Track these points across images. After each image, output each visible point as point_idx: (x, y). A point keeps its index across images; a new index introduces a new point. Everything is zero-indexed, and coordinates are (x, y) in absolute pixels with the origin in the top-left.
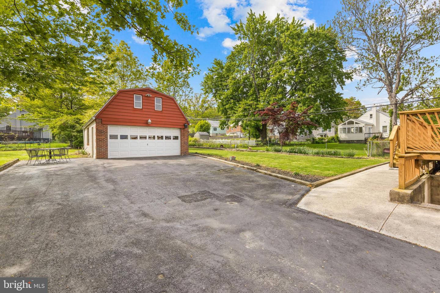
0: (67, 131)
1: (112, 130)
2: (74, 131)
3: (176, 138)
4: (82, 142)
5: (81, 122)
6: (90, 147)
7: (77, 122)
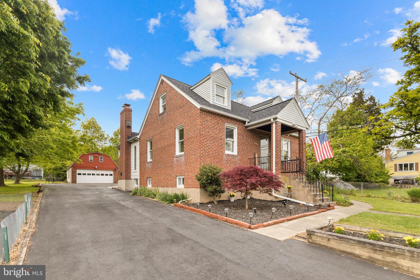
0: (58, 171)
1: (78, 171)
2: (62, 171)
3: (111, 175)
4: (66, 178)
5: (65, 166)
6: (69, 180)
7: (64, 166)
